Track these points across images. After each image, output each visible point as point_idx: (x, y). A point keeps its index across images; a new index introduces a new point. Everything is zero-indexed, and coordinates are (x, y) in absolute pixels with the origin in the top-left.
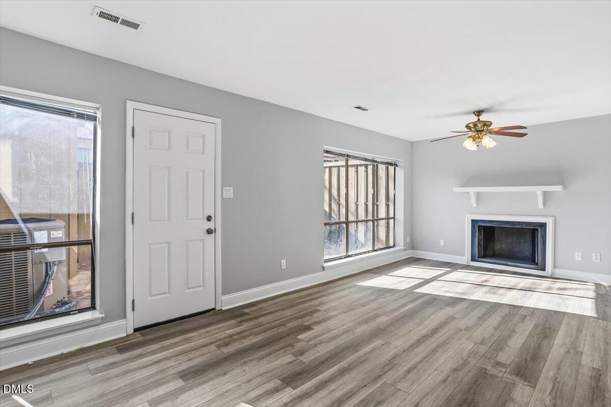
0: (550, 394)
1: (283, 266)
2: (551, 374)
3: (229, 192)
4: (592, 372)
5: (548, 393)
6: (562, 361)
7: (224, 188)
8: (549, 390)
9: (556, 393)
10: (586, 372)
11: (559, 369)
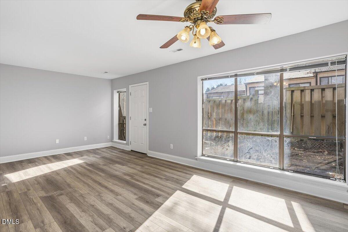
0: (33, 199)
1: (171, 147)
2: (39, 205)
3: (151, 110)
4: (22, 220)
5: (33, 198)
6: (40, 213)
7: (149, 108)
8: (34, 200)
9: (30, 200)
10: (25, 217)
11: (38, 209)
